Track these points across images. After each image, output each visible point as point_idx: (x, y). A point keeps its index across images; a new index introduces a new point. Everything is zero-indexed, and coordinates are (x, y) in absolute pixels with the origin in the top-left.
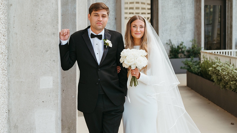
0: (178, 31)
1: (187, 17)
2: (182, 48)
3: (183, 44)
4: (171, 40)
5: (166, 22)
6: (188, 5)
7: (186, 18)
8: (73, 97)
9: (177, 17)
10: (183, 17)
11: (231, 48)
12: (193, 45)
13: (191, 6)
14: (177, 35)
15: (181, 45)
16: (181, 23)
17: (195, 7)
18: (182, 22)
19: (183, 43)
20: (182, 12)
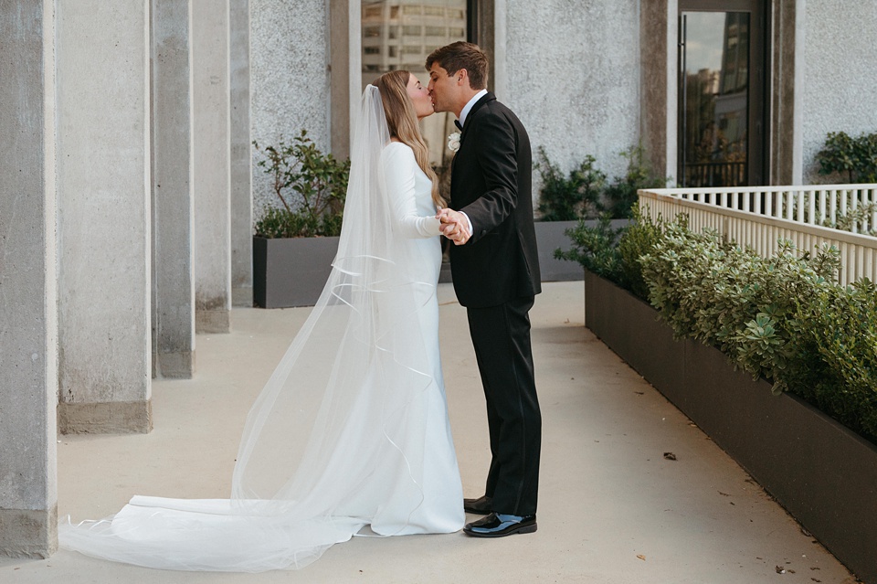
0: (574, 115)
1: (610, 61)
2: (591, 179)
3: (595, 166)
4: (546, 150)
5: (528, 78)
6: (616, 12)
7: (605, 63)
8: (35, 356)
9: (571, 61)
10: (597, 60)
11: (787, 181)
12: (631, 167)
13: (629, 15)
14: (568, 130)
15: (585, 167)
16: (586, 84)
17: (641, 20)
18: (590, 77)
19: (592, 160)
20: (590, 41)
